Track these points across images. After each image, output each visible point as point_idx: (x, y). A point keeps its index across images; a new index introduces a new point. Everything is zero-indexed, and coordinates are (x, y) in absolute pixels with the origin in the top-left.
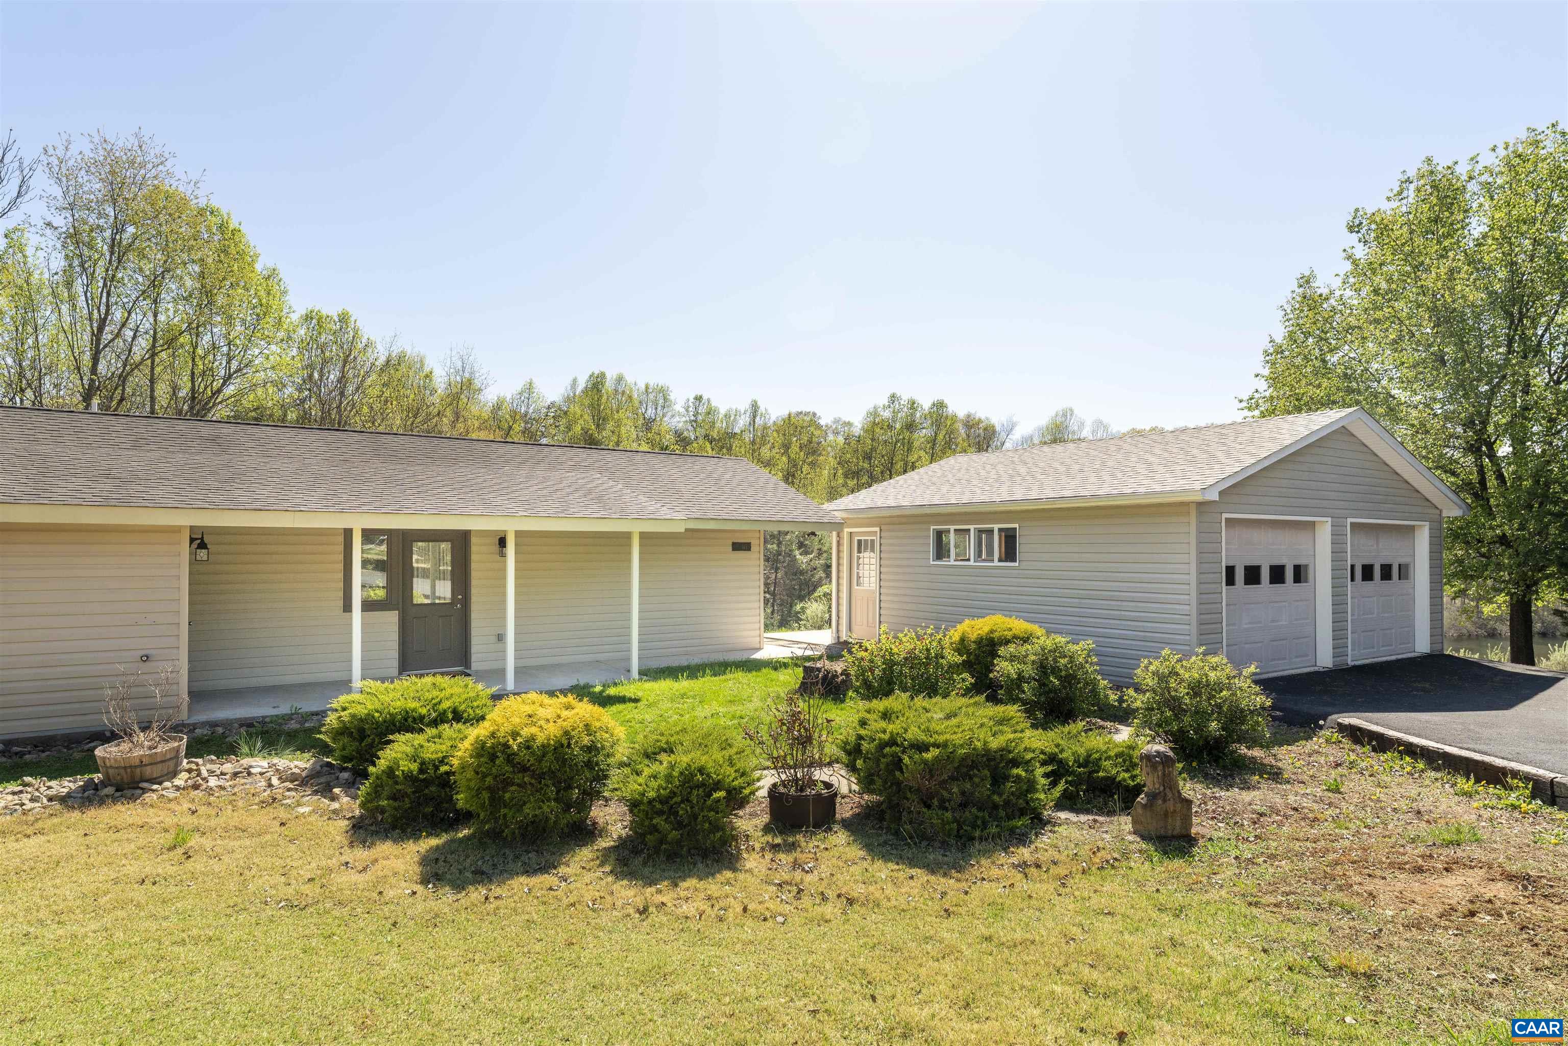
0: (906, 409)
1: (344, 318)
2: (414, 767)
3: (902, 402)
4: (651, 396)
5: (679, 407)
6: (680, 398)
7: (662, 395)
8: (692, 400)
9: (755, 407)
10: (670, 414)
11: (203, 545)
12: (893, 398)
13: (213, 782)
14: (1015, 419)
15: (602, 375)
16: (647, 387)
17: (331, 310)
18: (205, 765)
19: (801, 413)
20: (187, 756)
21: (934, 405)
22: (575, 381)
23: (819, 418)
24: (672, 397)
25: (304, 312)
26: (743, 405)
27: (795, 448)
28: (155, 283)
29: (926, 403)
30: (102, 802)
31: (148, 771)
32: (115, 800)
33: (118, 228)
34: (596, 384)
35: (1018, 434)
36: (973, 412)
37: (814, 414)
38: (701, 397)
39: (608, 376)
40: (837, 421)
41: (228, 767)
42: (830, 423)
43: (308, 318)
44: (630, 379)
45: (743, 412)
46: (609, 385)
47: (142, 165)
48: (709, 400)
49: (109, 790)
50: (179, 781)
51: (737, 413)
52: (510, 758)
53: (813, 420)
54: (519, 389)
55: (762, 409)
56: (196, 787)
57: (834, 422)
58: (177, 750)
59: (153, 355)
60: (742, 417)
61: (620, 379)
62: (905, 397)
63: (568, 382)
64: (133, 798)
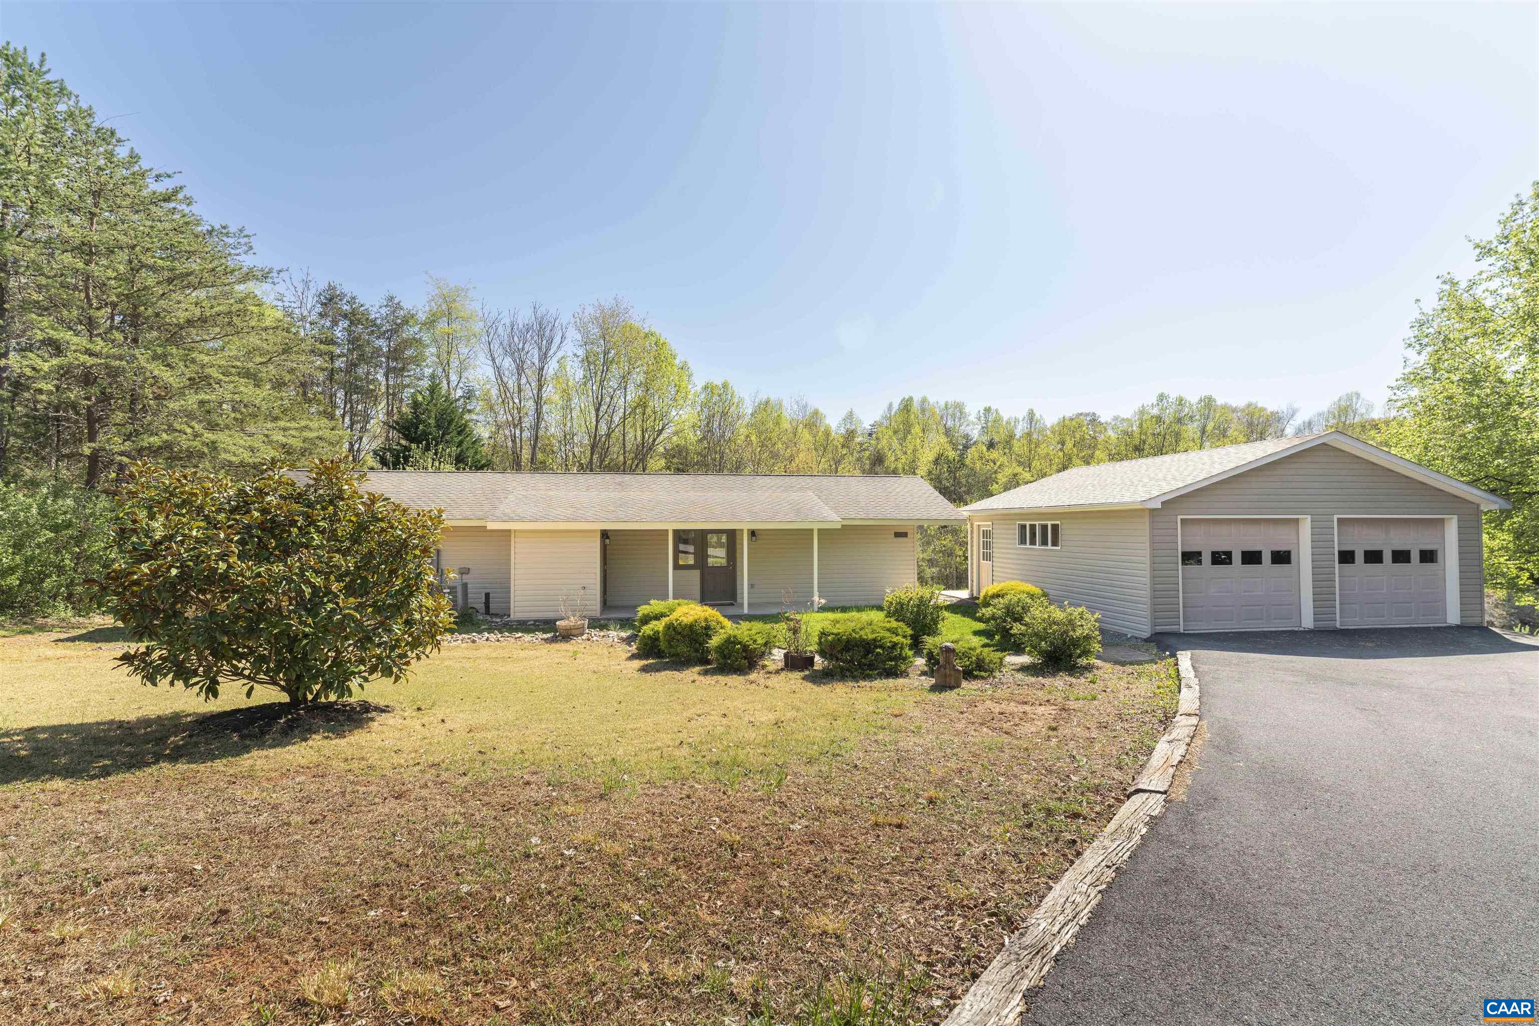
0: (1173, 407)
1: (725, 386)
2: (651, 633)
3: (1170, 400)
4: (950, 411)
5: (972, 418)
6: (973, 410)
7: (958, 410)
8: (982, 411)
9: (1031, 414)
10: (965, 423)
11: (608, 538)
12: (1162, 397)
13: (595, 638)
14: (1296, 406)
15: (911, 399)
16: (946, 405)
17: (718, 381)
18: (593, 632)
19: (1081, 414)
20: (588, 628)
21: (1201, 400)
22: (890, 405)
23: (1099, 417)
24: (967, 410)
25: (704, 384)
26: (1022, 414)
27: (1069, 445)
28: (624, 378)
29: (1193, 398)
30: (557, 642)
31: (574, 632)
32: (561, 641)
33: (606, 353)
34: (906, 406)
35: (1299, 420)
36: (1253, 401)
37: (1094, 414)
38: (990, 408)
39: (915, 399)
40: (1116, 418)
41: (602, 634)
42: (1109, 420)
43: (706, 388)
44: (932, 400)
45: (1021, 419)
46: (916, 406)
47: (618, 315)
48: (997, 410)
49: (560, 638)
50: (584, 637)
51: (1017, 421)
52: (675, 629)
53: (1094, 420)
54: (843, 417)
55: (1037, 416)
56: (589, 640)
57: (1114, 420)
58: (583, 624)
59: (625, 419)
60: (1021, 423)
61: (924, 401)
62: (1173, 396)
63: (885, 406)
64: (567, 642)
